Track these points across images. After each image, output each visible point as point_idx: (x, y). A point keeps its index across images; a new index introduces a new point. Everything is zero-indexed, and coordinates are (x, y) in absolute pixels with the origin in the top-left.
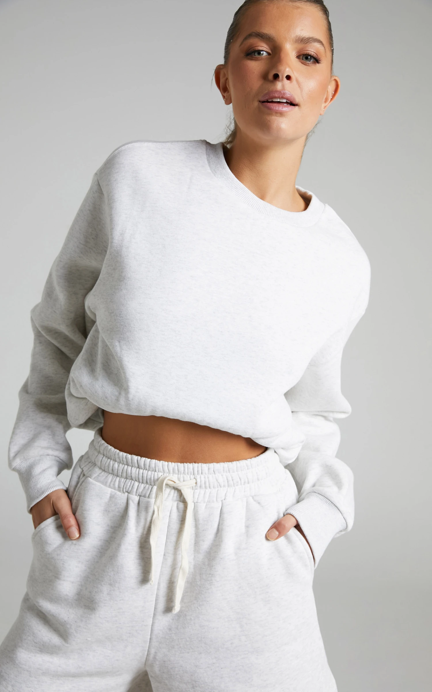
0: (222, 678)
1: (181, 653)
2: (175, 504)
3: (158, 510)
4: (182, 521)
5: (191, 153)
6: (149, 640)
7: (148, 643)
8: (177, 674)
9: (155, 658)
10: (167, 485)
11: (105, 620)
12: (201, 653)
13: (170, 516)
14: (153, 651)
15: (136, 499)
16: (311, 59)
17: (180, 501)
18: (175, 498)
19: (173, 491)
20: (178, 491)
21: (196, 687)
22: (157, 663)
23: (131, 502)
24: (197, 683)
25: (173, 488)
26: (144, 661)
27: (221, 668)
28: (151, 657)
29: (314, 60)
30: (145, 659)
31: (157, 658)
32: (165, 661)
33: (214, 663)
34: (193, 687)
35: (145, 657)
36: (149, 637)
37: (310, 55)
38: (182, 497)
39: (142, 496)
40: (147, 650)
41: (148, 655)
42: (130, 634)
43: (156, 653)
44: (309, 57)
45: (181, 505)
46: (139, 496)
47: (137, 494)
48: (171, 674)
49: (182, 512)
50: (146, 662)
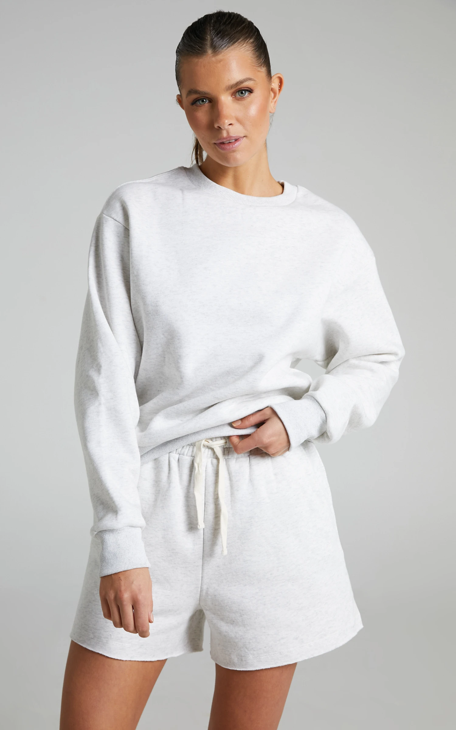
0: (265, 605)
1: (229, 587)
2: (210, 460)
3: (198, 467)
4: (216, 474)
5: (176, 179)
6: (201, 578)
7: (201, 580)
8: (226, 606)
9: (207, 593)
10: (204, 446)
11: (162, 559)
12: (245, 585)
13: (206, 471)
14: (205, 587)
15: (177, 456)
16: (245, 92)
17: (214, 458)
18: (209, 455)
19: (207, 450)
20: (211, 450)
21: (243, 615)
22: (209, 597)
23: (172, 459)
24: (244, 611)
25: (207, 447)
26: (199, 598)
27: (264, 597)
28: (204, 592)
29: (249, 92)
30: (199, 595)
31: (209, 593)
32: (215, 596)
33: (257, 593)
34: (241, 616)
35: (199, 593)
36: (201, 576)
37: (244, 90)
38: (215, 455)
39: (180, 454)
40: (200, 587)
41: (201, 591)
42: (184, 574)
43: (207, 588)
44: (243, 92)
45: (215, 461)
46: (178, 455)
47: (177, 453)
48: (222, 606)
49: (215, 466)
50: (200, 598)
